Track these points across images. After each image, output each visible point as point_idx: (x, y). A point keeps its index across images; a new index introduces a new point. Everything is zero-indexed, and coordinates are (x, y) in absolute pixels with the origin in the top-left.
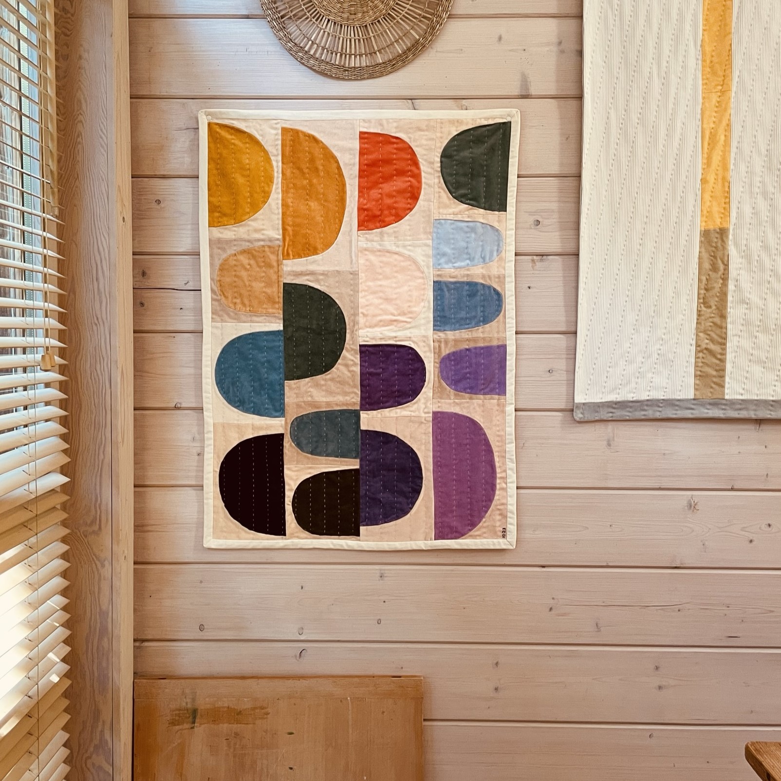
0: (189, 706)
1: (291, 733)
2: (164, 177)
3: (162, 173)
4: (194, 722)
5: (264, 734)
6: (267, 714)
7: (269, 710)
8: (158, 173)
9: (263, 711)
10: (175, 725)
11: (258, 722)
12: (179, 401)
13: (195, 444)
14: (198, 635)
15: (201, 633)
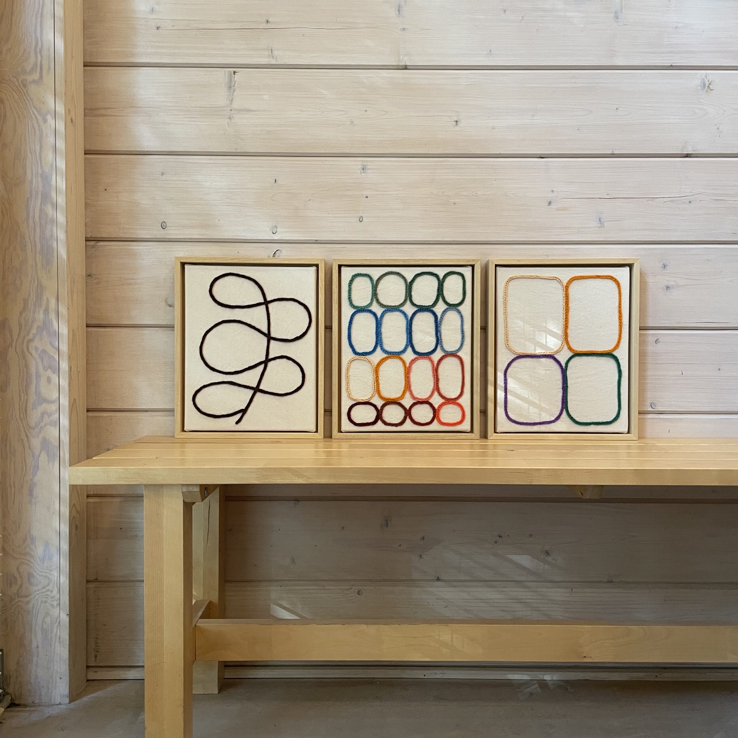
13: (154, 16)
14: (160, 233)
15: (163, 231)
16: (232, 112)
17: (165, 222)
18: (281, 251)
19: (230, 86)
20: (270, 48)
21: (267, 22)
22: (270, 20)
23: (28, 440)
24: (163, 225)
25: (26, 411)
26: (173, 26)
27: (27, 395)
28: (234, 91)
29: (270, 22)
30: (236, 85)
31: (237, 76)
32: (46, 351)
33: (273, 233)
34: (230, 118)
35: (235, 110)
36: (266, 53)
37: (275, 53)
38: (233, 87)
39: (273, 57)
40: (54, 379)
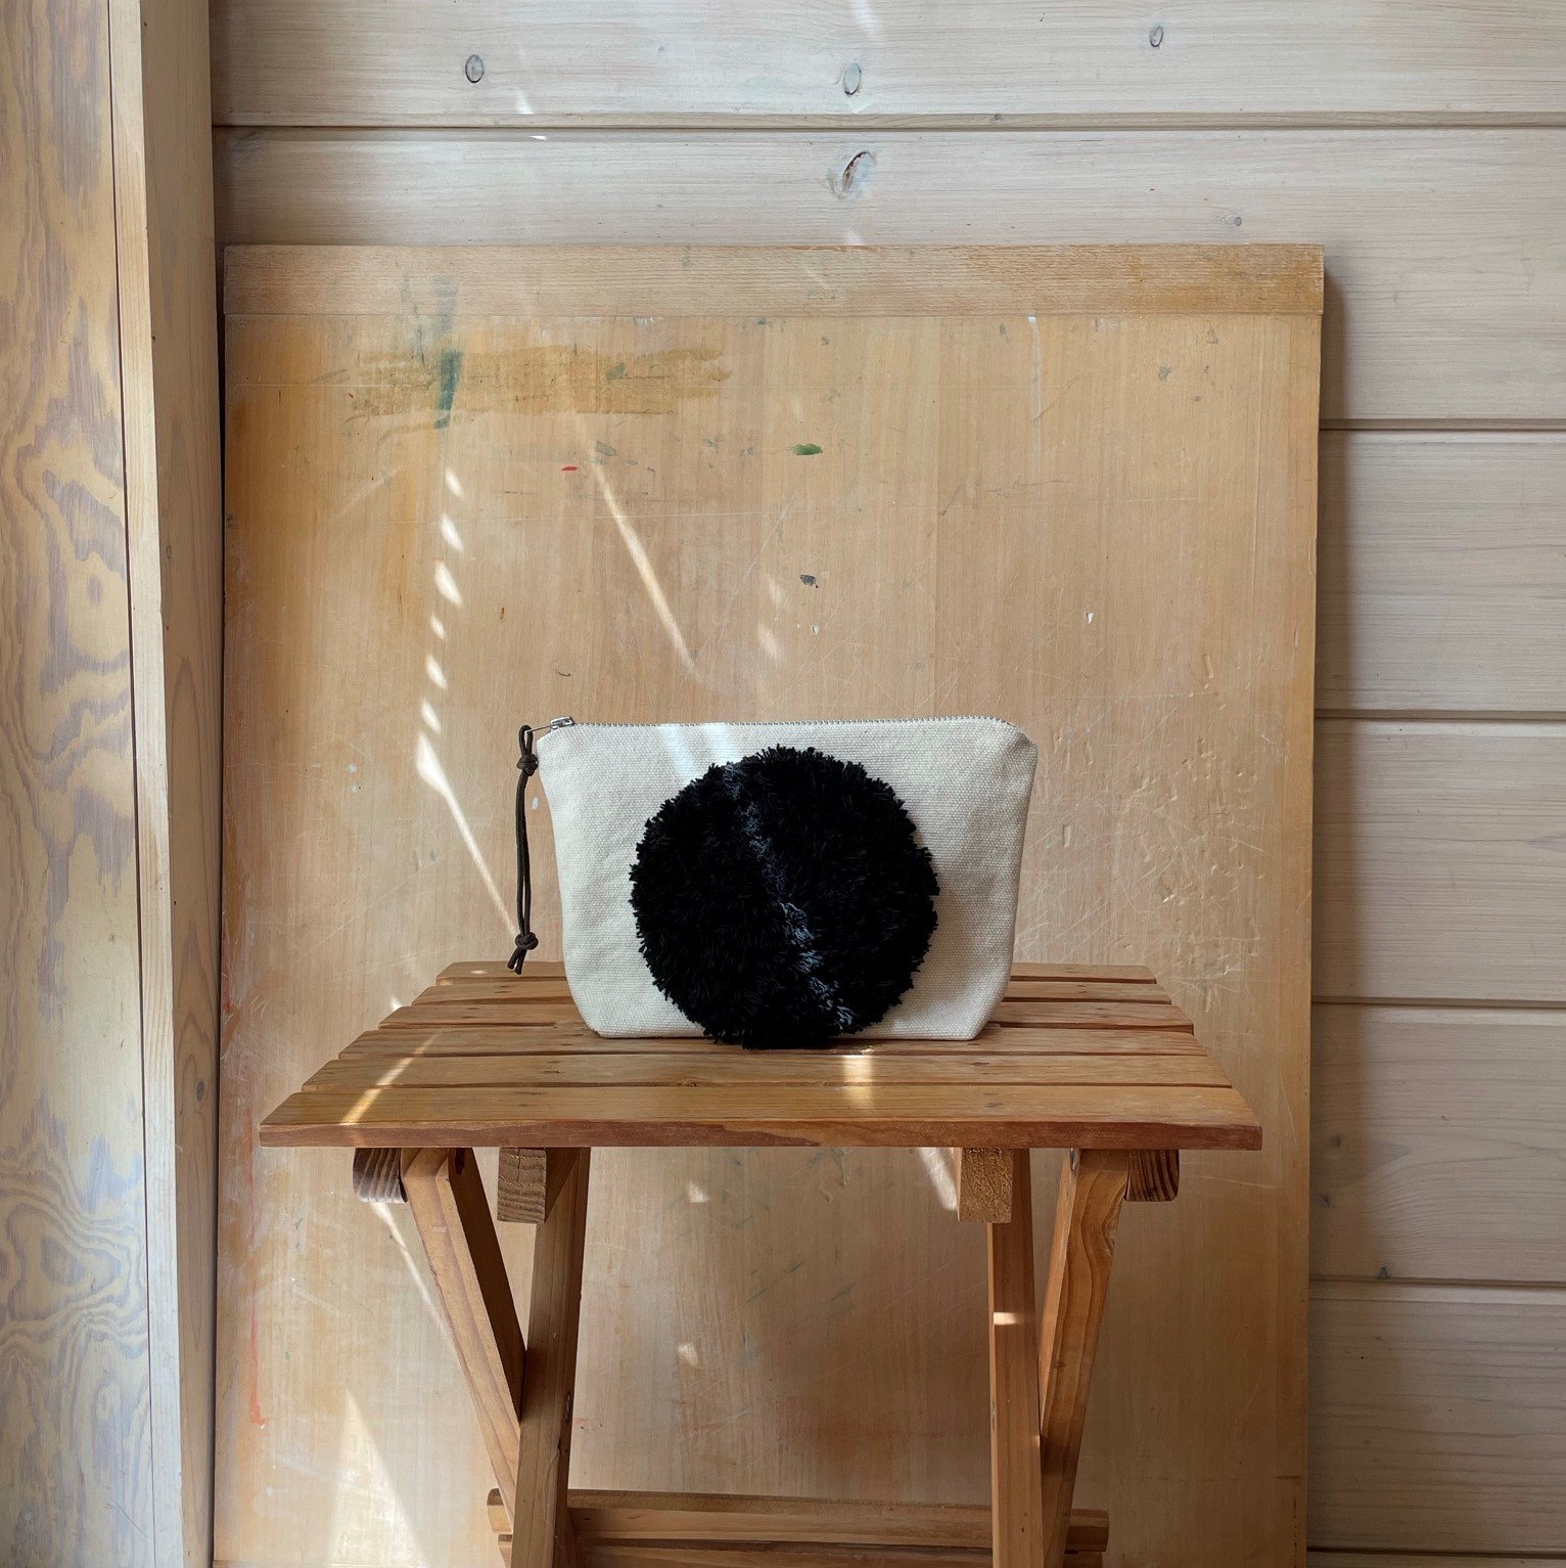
0: (428, 341)
1: (810, 451)
4: (446, 403)
5: (708, 450)
6: (720, 376)
7: (729, 362)
9: (706, 365)
10: (375, 412)
11: (689, 409)
15: (472, 92)
17: (477, 58)
18: (873, 157)
23: (30, 799)
24: (473, 68)
25: (20, 697)
27: (22, 640)
32: (81, 490)
33: (848, 93)
40: (114, 584)
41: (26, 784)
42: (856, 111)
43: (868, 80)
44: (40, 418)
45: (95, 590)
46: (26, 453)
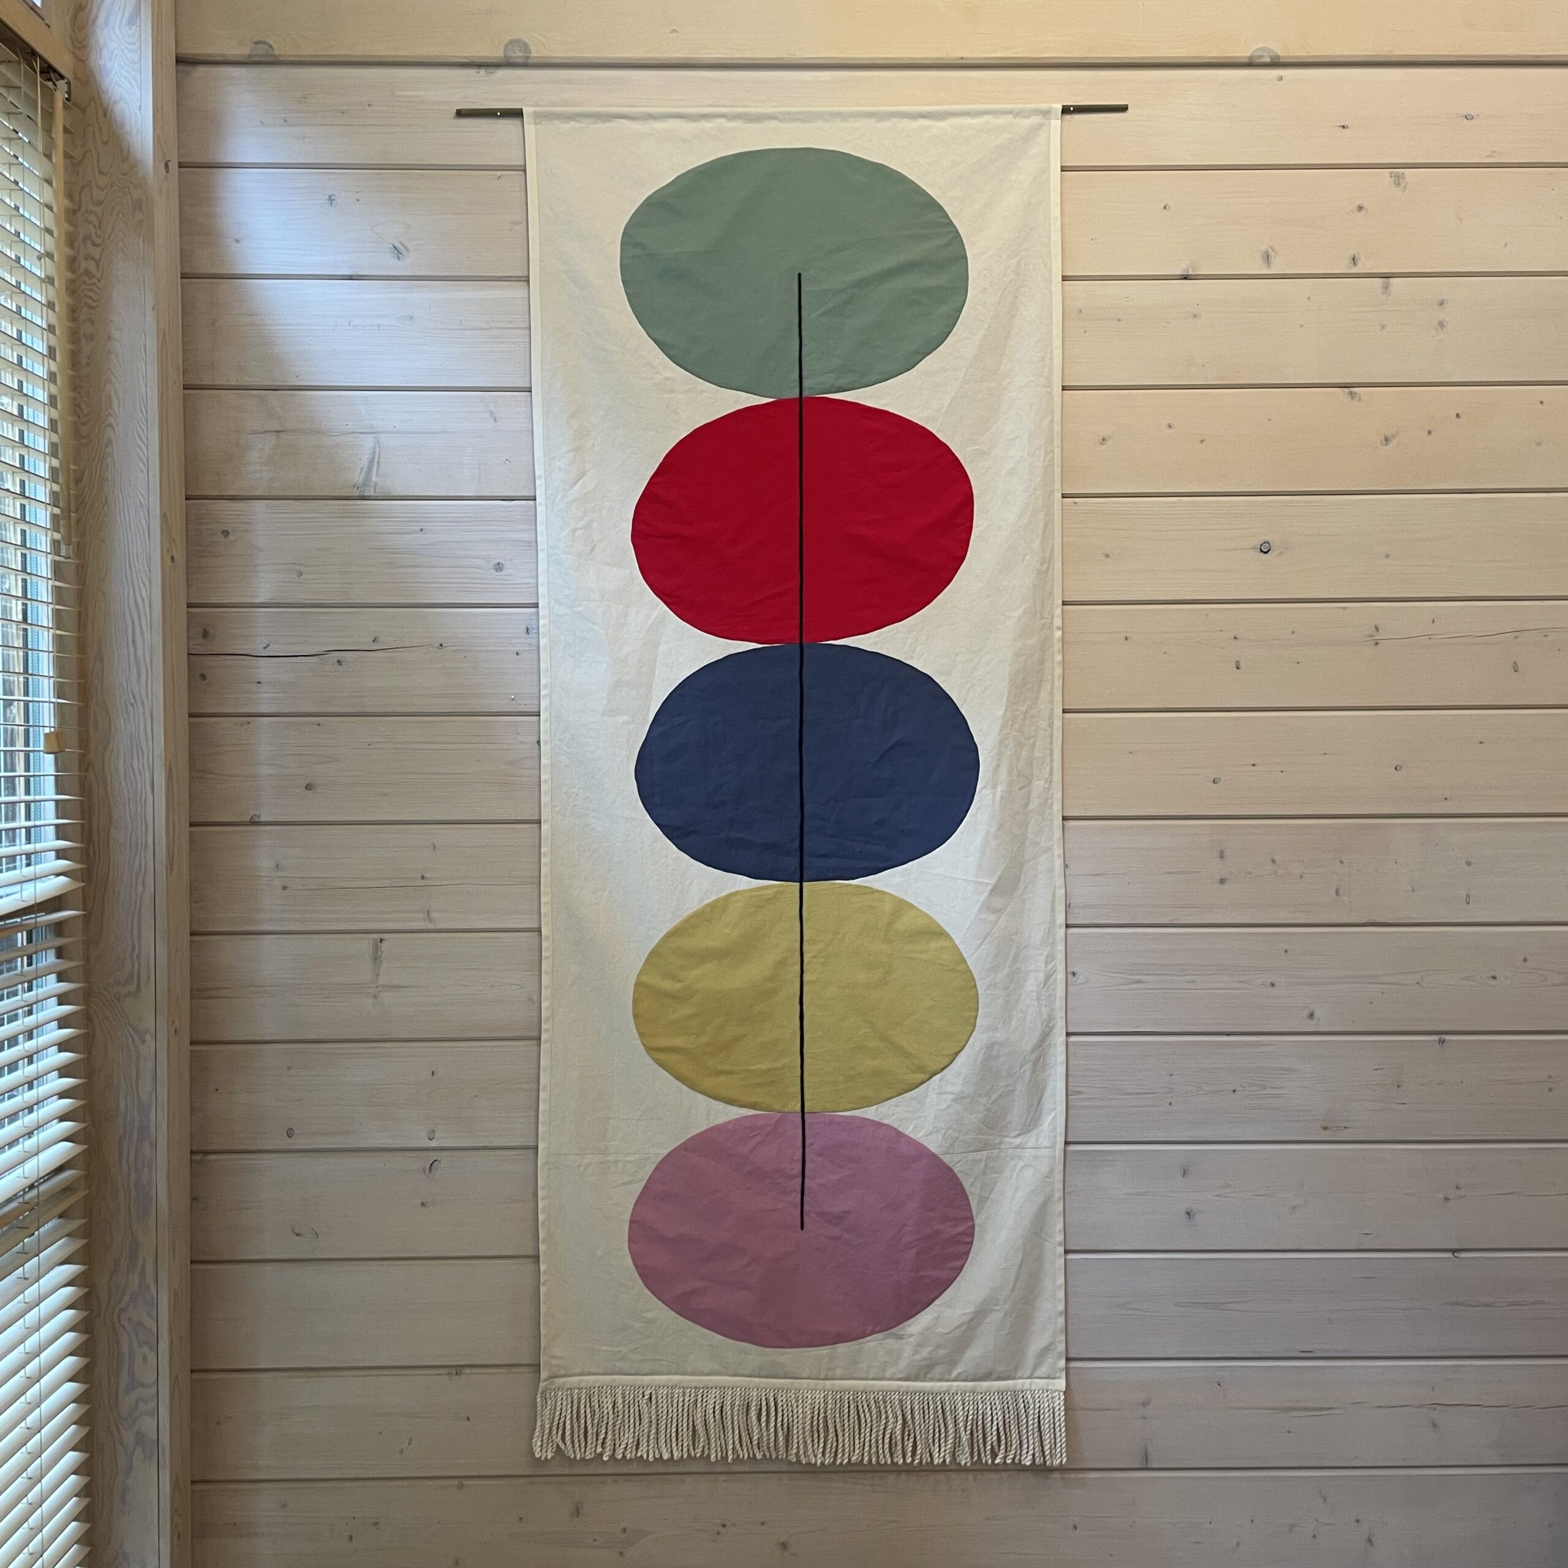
2: (233, 498)
3: (231, 493)
8: (223, 493)
12: (258, 813)
13: (280, 874)
14: (286, 1143)
15: (289, 1141)
16: (378, 989)
17: (291, 1129)
18: (440, 1162)
19: (376, 958)
20: (426, 910)
21: (423, 878)
22: (424, 875)
23: (119, 1434)
24: (290, 1134)
26: (304, 885)
28: (381, 962)
29: (427, 878)
30: (383, 955)
31: (384, 945)
32: (141, 1323)
33: (430, 1140)
34: (375, 997)
35: (383, 986)
36: (421, 916)
37: (434, 915)
38: (379, 959)
39: (430, 920)
40: (152, 1356)
41: (118, 1428)
42: (433, 1145)
43: (437, 1135)
44: (127, 1298)
45: (145, 1358)
46: (123, 1310)
